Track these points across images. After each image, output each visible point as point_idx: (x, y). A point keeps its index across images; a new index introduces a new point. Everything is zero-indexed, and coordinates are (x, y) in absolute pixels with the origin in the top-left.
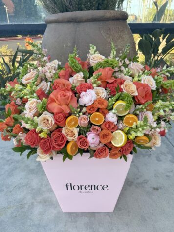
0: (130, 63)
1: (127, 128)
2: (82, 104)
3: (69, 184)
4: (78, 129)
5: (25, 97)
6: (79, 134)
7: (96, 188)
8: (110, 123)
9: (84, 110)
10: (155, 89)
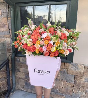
0: (61, 28)
1: (57, 46)
2: (42, 38)
3: (35, 69)
4: (40, 45)
5: (24, 35)
6: (40, 47)
7: (46, 73)
8: (51, 44)
9: (43, 39)
10: (68, 36)
